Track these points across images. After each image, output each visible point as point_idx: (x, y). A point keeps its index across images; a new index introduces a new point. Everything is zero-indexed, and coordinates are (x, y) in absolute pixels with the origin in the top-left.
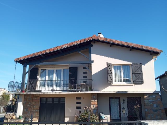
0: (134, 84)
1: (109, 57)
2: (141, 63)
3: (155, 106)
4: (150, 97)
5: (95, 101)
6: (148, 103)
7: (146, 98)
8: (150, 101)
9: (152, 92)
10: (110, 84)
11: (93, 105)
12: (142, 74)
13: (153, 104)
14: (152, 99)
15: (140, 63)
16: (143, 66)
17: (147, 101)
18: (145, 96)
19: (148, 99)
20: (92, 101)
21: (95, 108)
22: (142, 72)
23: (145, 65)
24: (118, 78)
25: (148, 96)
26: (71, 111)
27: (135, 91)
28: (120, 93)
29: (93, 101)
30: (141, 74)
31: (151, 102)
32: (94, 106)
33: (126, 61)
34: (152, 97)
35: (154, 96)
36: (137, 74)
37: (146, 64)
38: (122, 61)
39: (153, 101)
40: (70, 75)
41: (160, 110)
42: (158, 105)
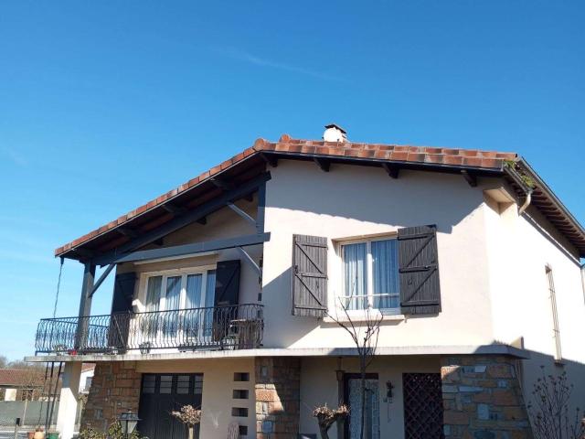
0: (403, 317)
1: (319, 214)
2: (435, 226)
3: (484, 412)
4: (463, 369)
5: (269, 386)
6: (455, 400)
7: (447, 376)
8: (462, 389)
9: (470, 351)
10: (320, 319)
11: (260, 403)
12: (436, 269)
13: (477, 403)
14: (470, 382)
15: (431, 226)
16: (440, 237)
17: (452, 389)
18: (446, 370)
19: (454, 383)
20: (258, 386)
21: (270, 414)
22: (435, 261)
23: (449, 231)
24: (357, 294)
25: (457, 370)
26: (217, 424)
27: (398, 348)
28: (340, 354)
29: (262, 386)
30: (432, 271)
31: (466, 395)
32: (265, 405)
33: (378, 222)
34: (473, 371)
35: (480, 369)
36: (417, 274)
37: (454, 228)
38: (366, 224)
39: (478, 389)
40: (217, 290)
41: (505, 433)
42: (499, 409)
